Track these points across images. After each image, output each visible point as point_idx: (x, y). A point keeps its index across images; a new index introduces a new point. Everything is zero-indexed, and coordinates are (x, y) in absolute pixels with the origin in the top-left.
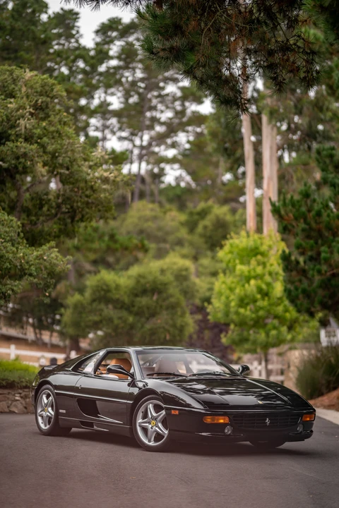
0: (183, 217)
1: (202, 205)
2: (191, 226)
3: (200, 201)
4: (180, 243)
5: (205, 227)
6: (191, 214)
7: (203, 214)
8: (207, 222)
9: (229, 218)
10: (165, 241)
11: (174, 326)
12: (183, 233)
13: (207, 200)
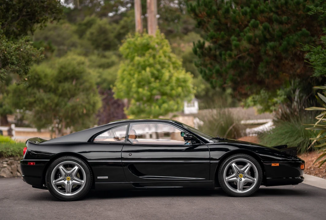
0: (73, 28)
1: (87, 19)
2: (81, 34)
3: (85, 16)
4: (74, 45)
5: (92, 34)
6: (80, 25)
7: (89, 24)
8: (93, 29)
9: (108, 27)
10: (63, 44)
11: (89, 103)
12: (75, 38)
13: (91, 14)
